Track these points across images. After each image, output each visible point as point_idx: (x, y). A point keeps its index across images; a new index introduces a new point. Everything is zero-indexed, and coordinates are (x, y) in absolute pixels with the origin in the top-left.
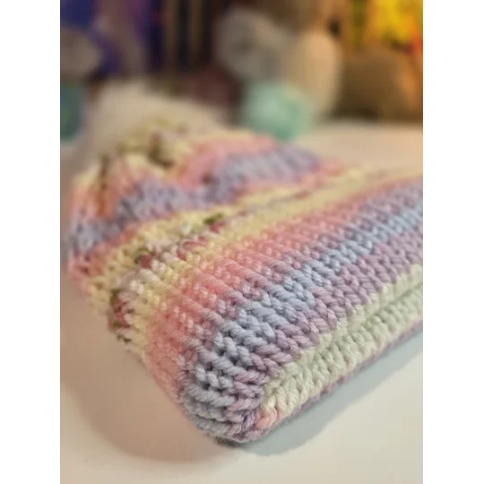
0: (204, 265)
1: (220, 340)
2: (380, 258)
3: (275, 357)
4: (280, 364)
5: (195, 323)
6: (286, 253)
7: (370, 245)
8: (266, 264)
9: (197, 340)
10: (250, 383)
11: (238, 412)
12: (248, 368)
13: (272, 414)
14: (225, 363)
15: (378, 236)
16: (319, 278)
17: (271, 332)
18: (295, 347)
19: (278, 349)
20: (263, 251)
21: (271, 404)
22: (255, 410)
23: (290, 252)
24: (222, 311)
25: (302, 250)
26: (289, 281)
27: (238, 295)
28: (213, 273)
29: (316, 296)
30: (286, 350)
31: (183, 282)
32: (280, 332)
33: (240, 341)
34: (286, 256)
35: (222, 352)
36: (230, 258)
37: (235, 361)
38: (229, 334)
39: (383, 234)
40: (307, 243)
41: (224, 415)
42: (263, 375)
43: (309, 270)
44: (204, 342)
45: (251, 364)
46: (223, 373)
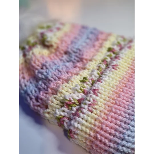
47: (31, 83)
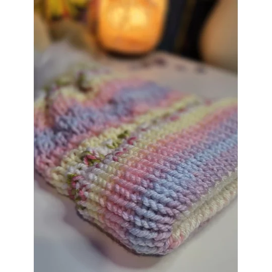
0: (130, 164)
1: (146, 202)
2: (225, 159)
3: (178, 208)
4: (181, 212)
5: (130, 193)
6: (175, 154)
7: (219, 152)
8: (165, 160)
9: (133, 203)
10: (166, 224)
11: (160, 241)
12: (164, 215)
13: (179, 240)
14: (150, 214)
15: (222, 148)
16: (195, 167)
17: (175, 195)
18: (188, 202)
19: (180, 203)
20: (162, 153)
21: (178, 234)
22: (169, 238)
23: (177, 154)
24: (145, 186)
25: (183, 153)
26: (180, 168)
27: (153, 177)
28: (136, 167)
29: (196, 176)
30: (184, 203)
31: (119, 172)
32: (179, 194)
33: (158, 201)
34: (176, 156)
35: (148, 208)
36: (144, 158)
37: (156, 212)
38: (151, 198)
39: (225, 148)
40: (186, 149)
41: (153, 244)
42: (172, 219)
43: (189, 163)
44: (137, 203)
45: (166, 213)
46: (150, 220)
47: (45, 134)
